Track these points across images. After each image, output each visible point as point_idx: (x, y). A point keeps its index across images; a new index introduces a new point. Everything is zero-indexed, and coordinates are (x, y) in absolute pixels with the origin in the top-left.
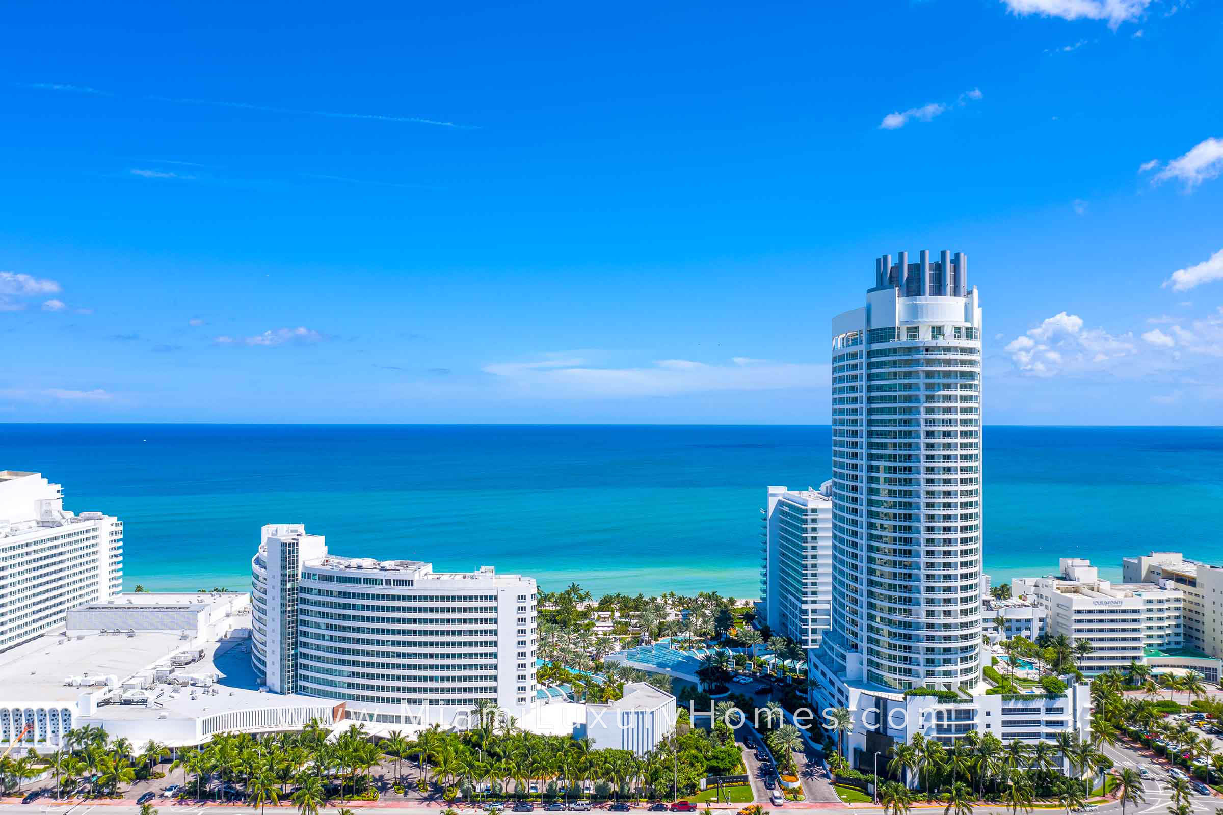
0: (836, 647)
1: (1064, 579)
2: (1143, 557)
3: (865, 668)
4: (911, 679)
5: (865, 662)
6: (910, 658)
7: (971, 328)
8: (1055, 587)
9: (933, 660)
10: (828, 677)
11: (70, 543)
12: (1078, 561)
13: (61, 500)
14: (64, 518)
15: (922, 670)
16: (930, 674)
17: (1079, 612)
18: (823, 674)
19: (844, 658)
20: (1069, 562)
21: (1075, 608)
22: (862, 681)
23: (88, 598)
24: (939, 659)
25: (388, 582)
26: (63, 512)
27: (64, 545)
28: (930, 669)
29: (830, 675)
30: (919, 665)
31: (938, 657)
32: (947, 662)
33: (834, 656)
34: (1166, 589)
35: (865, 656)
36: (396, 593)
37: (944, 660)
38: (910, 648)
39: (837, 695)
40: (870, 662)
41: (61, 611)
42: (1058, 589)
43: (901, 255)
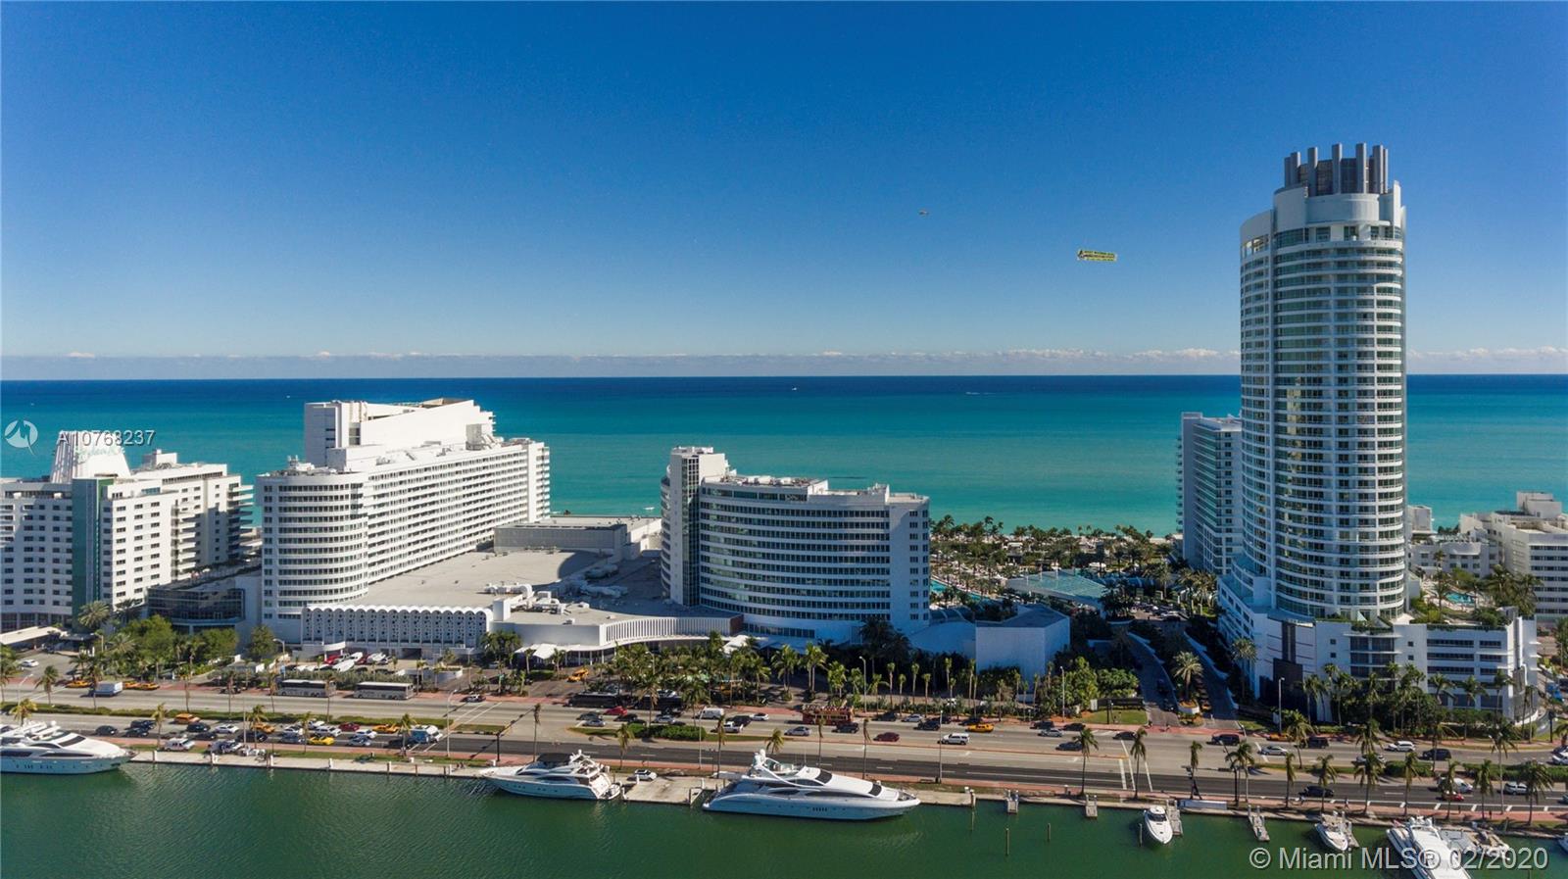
0: (1243, 571)
3: (1273, 593)
4: (1323, 605)
5: (1273, 587)
6: (1323, 582)
7: (1391, 227)
8: (1509, 521)
9: (1348, 585)
10: (1235, 602)
12: (1538, 495)
13: (492, 425)
14: (493, 442)
15: (1336, 595)
16: (1345, 600)
18: (1231, 600)
19: (1251, 582)
20: (1529, 496)
21: (1531, 544)
22: (1270, 607)
24: (1355, 584)
26: (493, 438)
27: (492, 466)
28: (1345, 594)
29: (1237, 600)
30: (1331, 590)
31: (1352, 582)
32: (1364, 587)
33: (1242, 582)
35: (1273, 581)
36: (790, 508)
37: (1361, 585)
38: (1322, 571)
39: (1243, 621)
40: (1279, 588)
42: (1514, 524)
43: (1311, 152)
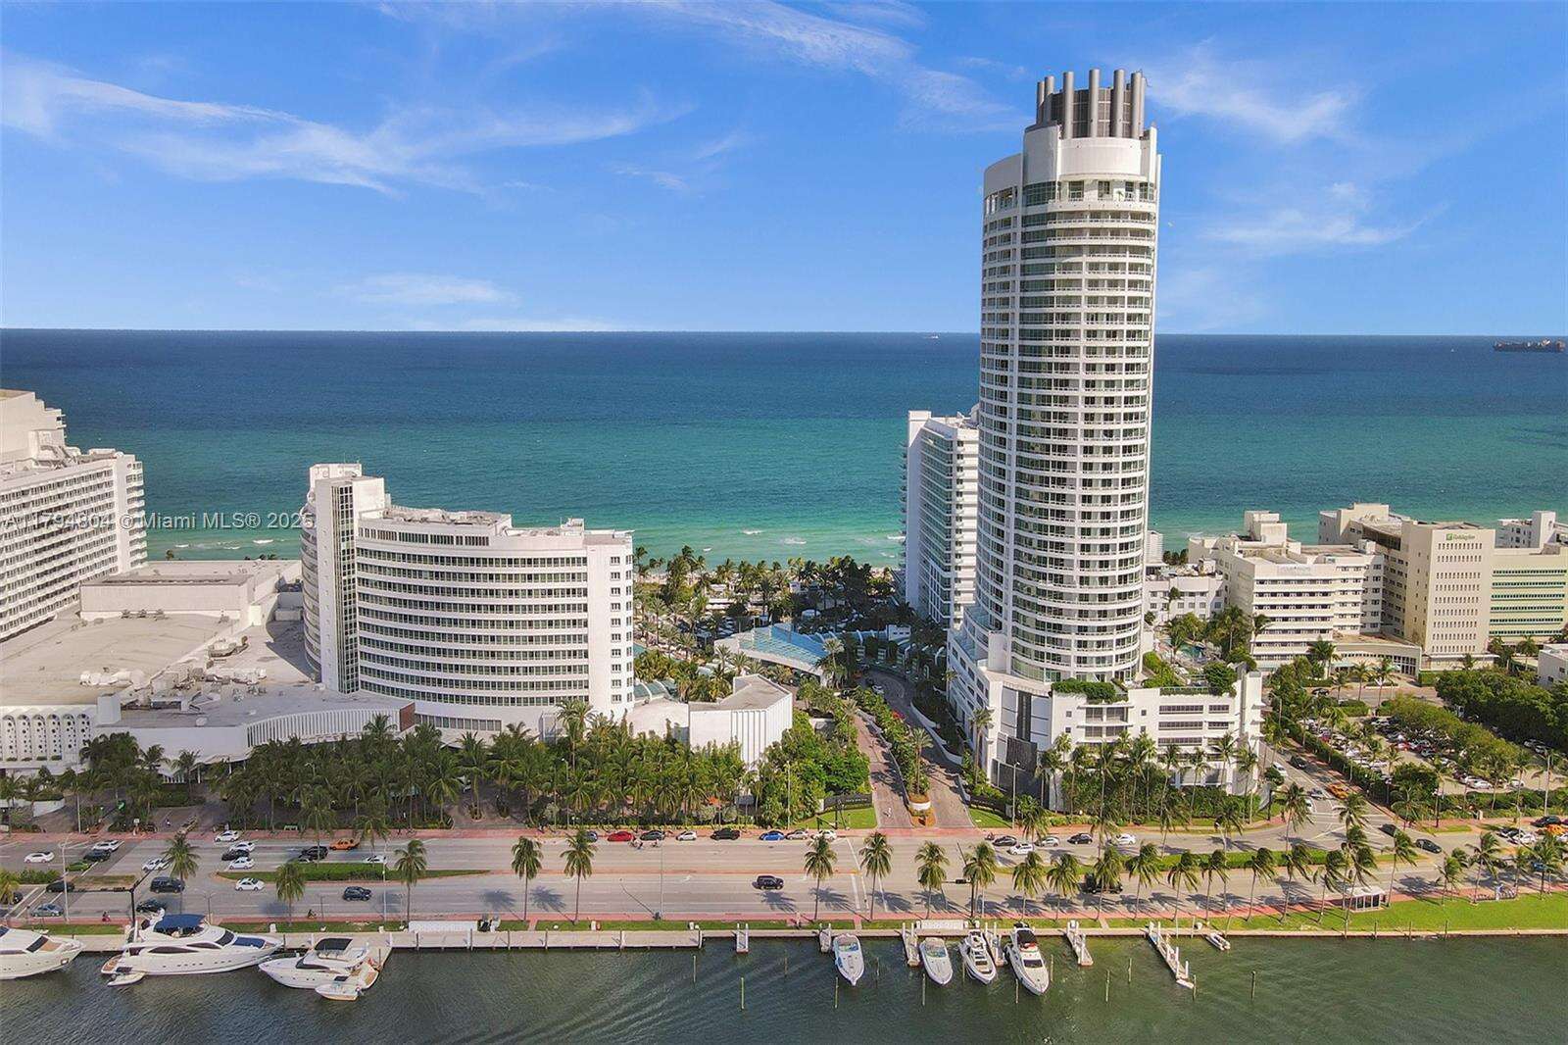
0: (978, 627)
1: (1248, 539)
2: (1343, 510)
3: (1009, 653)
4: (1060, 666)
5: (1010, 647)
6: (1061, 640)
7: (1146, 184)
8: (1237, 550)
9: (1086, 641)
10: (967, 667)
11: (77, 492)
12: (1266, 516)
13: (62, 431)
14: (67, 456)
15: (1073, 655)
16: (1081, 660)
17: (1262, 582)
19: (985, 641)
20: (1256, 516)
21: (1256, 578)
22: (1005, 671)
23: (104, 568)
24: (1092, 641)
25: (459, 540)
26: (66, 447)
27: (71, 494)
28: (1082, 653)
29: (969, 663)
30: (1069, 649)
32: (1101, 644)
33: (976, 640)
34: (1365, 553)
35: (1010, 639)
36: (469, 555)
37: (1098, 641)
39: (977, 691)
40: (1015, 646)
41: (72, 586)
42: (1241, 552)
43: (1065, 77)
